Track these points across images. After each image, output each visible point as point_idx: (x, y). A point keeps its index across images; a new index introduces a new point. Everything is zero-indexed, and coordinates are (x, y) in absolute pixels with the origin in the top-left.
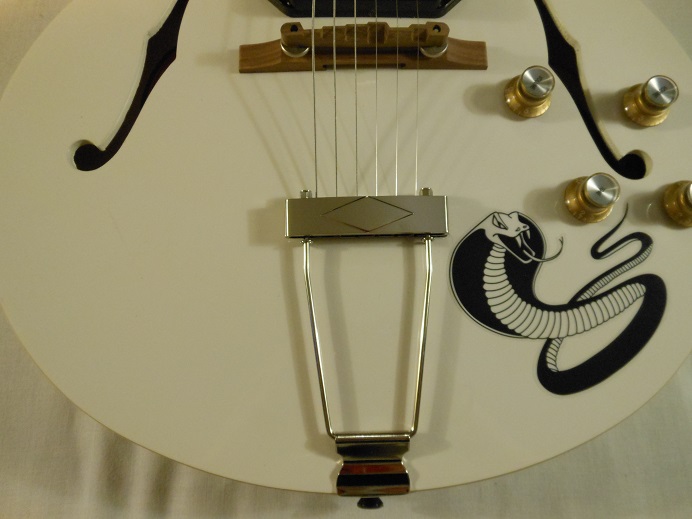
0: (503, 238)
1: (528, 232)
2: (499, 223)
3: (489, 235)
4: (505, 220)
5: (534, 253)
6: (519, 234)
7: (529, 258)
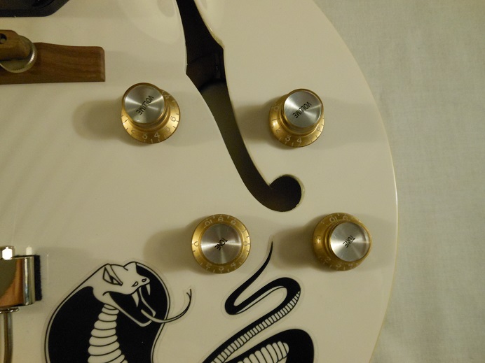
0: (115, 296)
1: (148, 287)
2: (112, 278)
3: (98, 294)
4: (120, 272)
5: (154, 313)
6: (137, 290)
7: (148, 320)
